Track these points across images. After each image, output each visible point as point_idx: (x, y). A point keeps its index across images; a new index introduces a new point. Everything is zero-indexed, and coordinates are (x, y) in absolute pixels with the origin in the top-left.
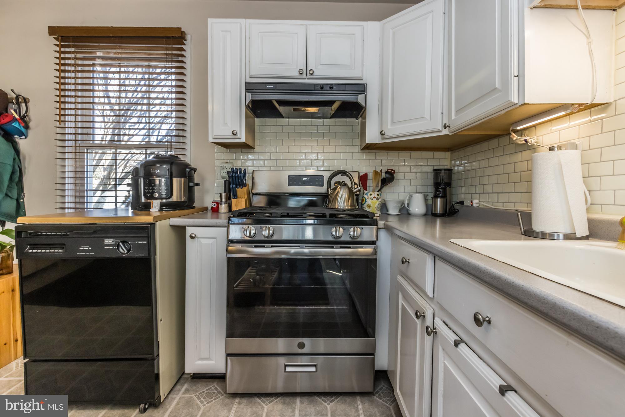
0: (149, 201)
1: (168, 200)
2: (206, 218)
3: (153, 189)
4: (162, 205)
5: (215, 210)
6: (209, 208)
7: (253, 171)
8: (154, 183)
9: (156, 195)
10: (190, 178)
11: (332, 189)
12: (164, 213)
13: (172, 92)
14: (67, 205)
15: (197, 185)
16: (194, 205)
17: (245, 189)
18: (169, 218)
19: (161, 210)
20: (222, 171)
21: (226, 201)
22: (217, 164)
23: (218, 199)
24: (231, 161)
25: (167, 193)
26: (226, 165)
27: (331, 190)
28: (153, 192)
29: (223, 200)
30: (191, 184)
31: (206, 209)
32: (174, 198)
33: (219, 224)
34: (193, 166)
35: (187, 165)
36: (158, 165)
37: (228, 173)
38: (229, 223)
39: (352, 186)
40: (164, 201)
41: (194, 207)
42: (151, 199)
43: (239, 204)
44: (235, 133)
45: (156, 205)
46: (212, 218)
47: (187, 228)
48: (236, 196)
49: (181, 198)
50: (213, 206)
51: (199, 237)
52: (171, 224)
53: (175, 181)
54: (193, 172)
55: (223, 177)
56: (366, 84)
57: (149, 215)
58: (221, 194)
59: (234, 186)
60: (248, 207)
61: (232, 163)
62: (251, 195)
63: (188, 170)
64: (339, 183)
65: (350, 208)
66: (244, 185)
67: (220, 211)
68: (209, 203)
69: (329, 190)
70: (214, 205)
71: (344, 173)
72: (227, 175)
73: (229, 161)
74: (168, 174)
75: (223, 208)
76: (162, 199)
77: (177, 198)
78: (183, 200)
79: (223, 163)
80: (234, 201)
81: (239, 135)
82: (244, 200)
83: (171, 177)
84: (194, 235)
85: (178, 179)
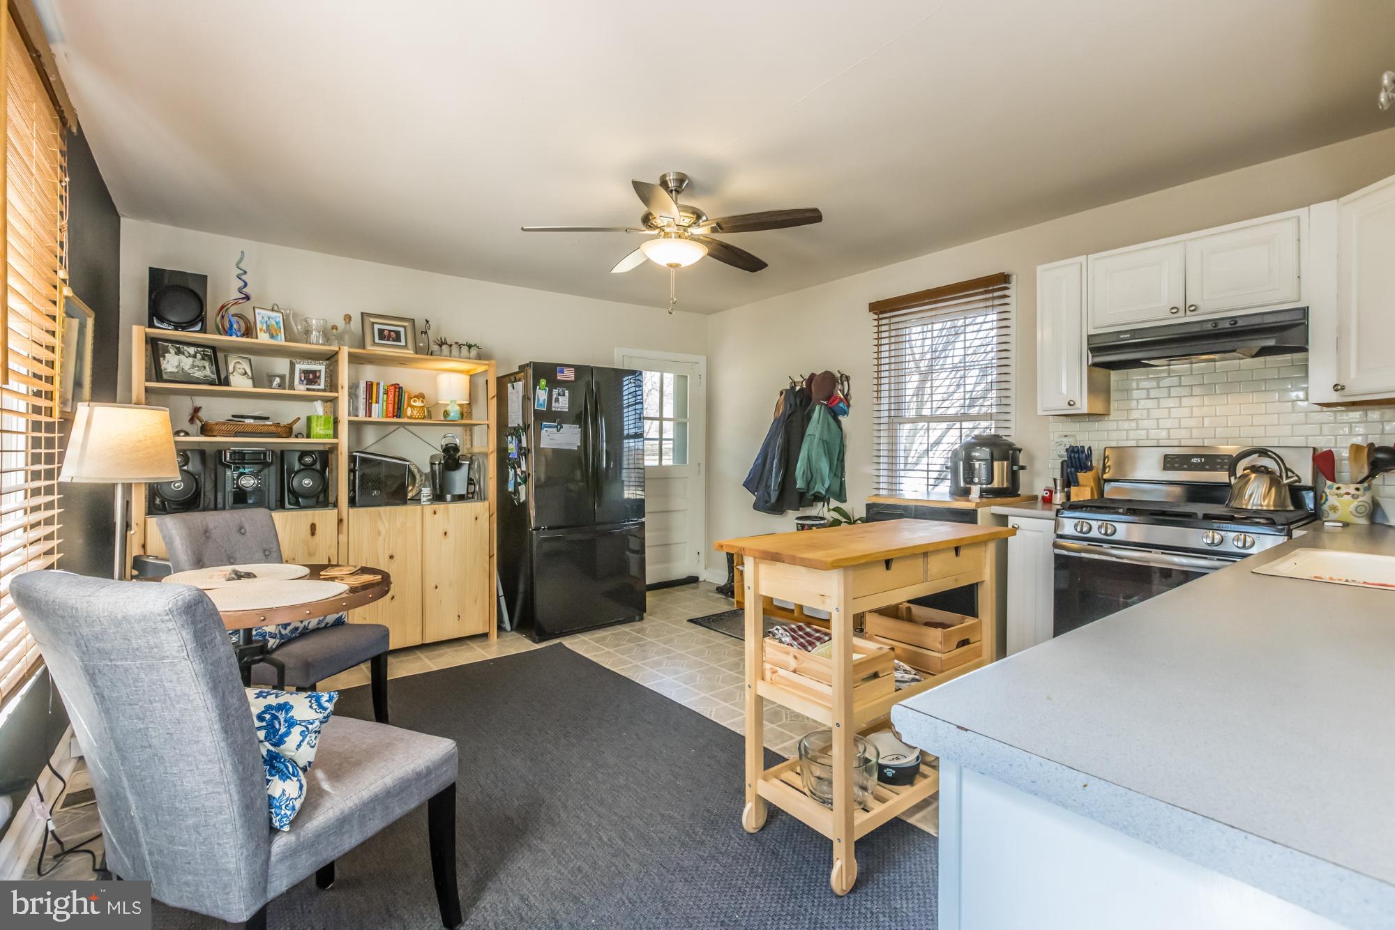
0: (968, 486)
1: (989, 486)
2: (1035, 509)
3: (973, 473)
4: (982, 491)
5: (1048, 501)
6: (1040, 498)
7: (1105, 448)
8: (974, 467)
9: (976, 480)
10: (1014, 461)
11: (1238, 476)
12: (984, 500)
13: (992, 329)
14: (882, 486)
15: (1023, 468)
16: (1019, 493)
17: (1090, 475)
18: (990, 505)
19: (981, 496)
20: (1060, 447)
21: (1063, 489)
22: (1052, 438)
23: (1051, 485)
24: (1073, 433)
25: (987, 478)
26: (1065, 440)
27: (1236, 478)
28: (973, 477)
29: (1059, 488)
30: (1015, 468)
31: (1035, 498)
32: (996, 484)
33: (1044, 516)
34: (1018, 446)
35: (1010, 446)
36: (978, 448)
37: (1067, 450)
38: (1057, 516)
39: (1281, 474)
40: (984, 486)
41: (1019, 495)
42: (970, 484)
43: (1082, 493)
44: (1072, 403)
45: (975, 490)
46: (1043, 509)
47: (1009, 517)
48: (1077, 484)
49: (1003, 484)
50: (1045, 495)
51: (1024, 528)
52: (993, 512)
53: (996, 464)
54: (1018, 452)
55: (1060, 456)
56: (1308, 307)
57: (968, 501)
58: (1055, 480)
59: (1073, 470)
60: (1096, 497)
61: (1074, 436)
62: (1102, 482)
63: (1011, 452)
64: (1255, 469)
65: (1272, 508)
66: (1090, 469)
67: (1054, 502)
68: (1040, 492)
69: (1232, 478)
70: (1046, 493)
71: (1263, 452)
72: (1066, 453)
73: (1069, 433)
74: (988, 457)
75: (1058, 498)
76: (982, 484)
77: (998, 483)
78: (1005, 486)
79: (1060, 436)
80: (1073, 489)
81: (1078, 405)
82: (1089, 489)
83: (992, 459)
84: (1017, 526)
85: (1000, 462)
